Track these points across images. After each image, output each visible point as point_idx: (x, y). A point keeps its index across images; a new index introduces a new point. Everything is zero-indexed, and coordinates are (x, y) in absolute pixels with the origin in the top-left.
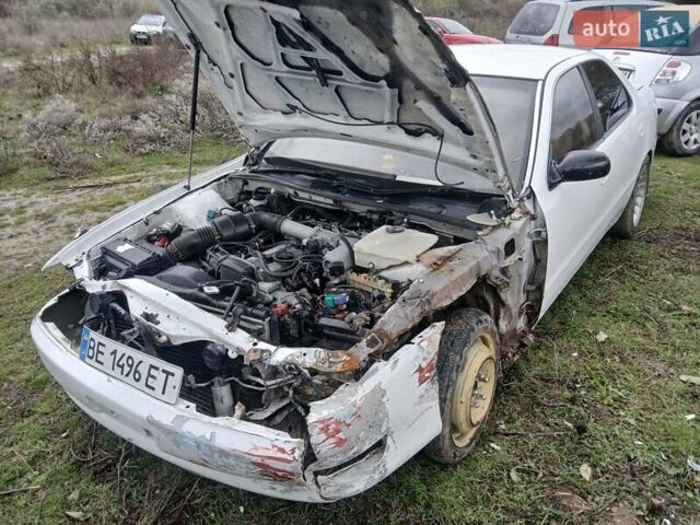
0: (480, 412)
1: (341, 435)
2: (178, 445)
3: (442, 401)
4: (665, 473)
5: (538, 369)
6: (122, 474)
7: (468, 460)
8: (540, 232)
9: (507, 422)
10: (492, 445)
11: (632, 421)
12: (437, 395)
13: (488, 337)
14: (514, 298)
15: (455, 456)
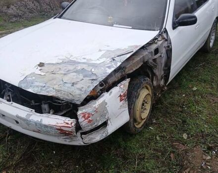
0: (145, 115)
1: (90, 118)
2: (28, 125)
3: (130, 109)
4: (215, 136)
5: (169, 101)
6: (8, 141)
7: (140, 133)
8: (169, 46)
9: (156, 120)
10: (150, 128)
11: (204, 118)
12: (127, 106)
13: (149, 87)
14: (159, 72)
15: (135, 131)
